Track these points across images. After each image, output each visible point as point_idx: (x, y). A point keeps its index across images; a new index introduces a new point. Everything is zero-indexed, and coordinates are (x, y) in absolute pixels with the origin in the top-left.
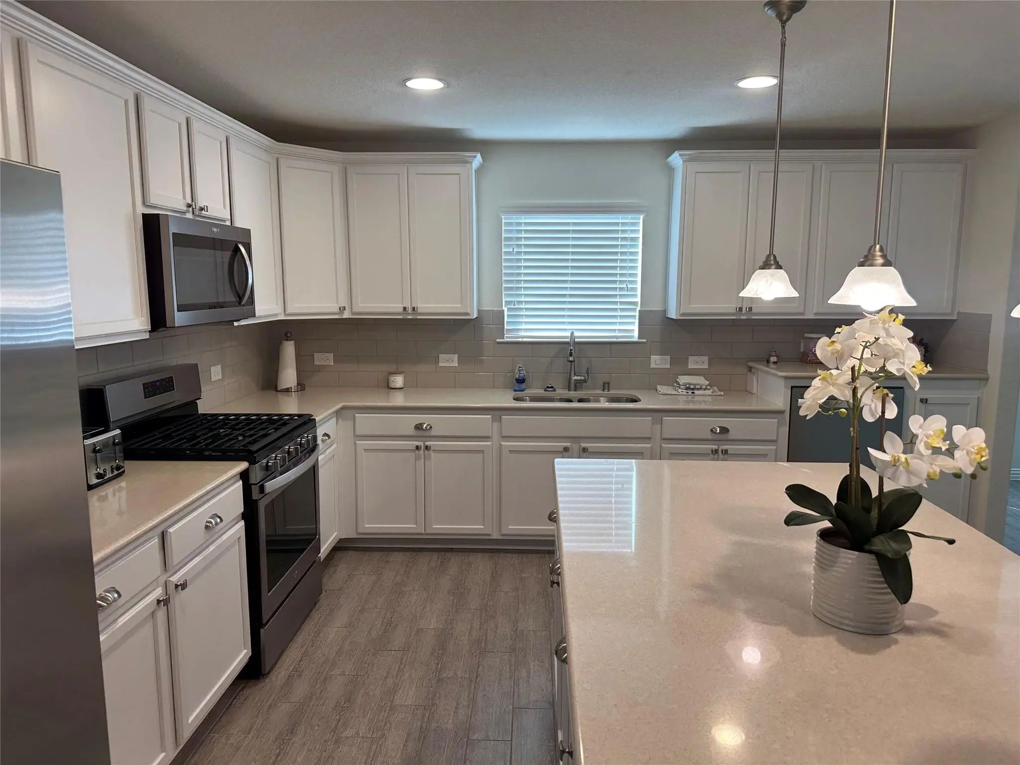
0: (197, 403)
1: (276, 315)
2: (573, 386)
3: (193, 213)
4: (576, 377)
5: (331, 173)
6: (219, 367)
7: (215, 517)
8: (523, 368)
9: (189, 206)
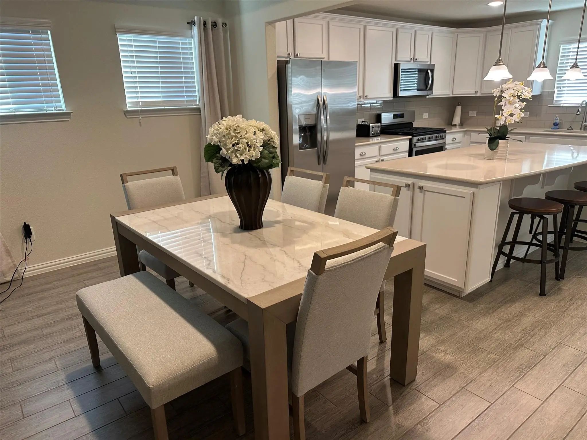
0: (413, 124)
1: (449, 95)
2: (583, 128)
3: (414, 61)
4: (585, 124)
5: (480, 37)
6: (427, 114)
7: (397, 147)
8: (558, 118)
9: (411, 59)
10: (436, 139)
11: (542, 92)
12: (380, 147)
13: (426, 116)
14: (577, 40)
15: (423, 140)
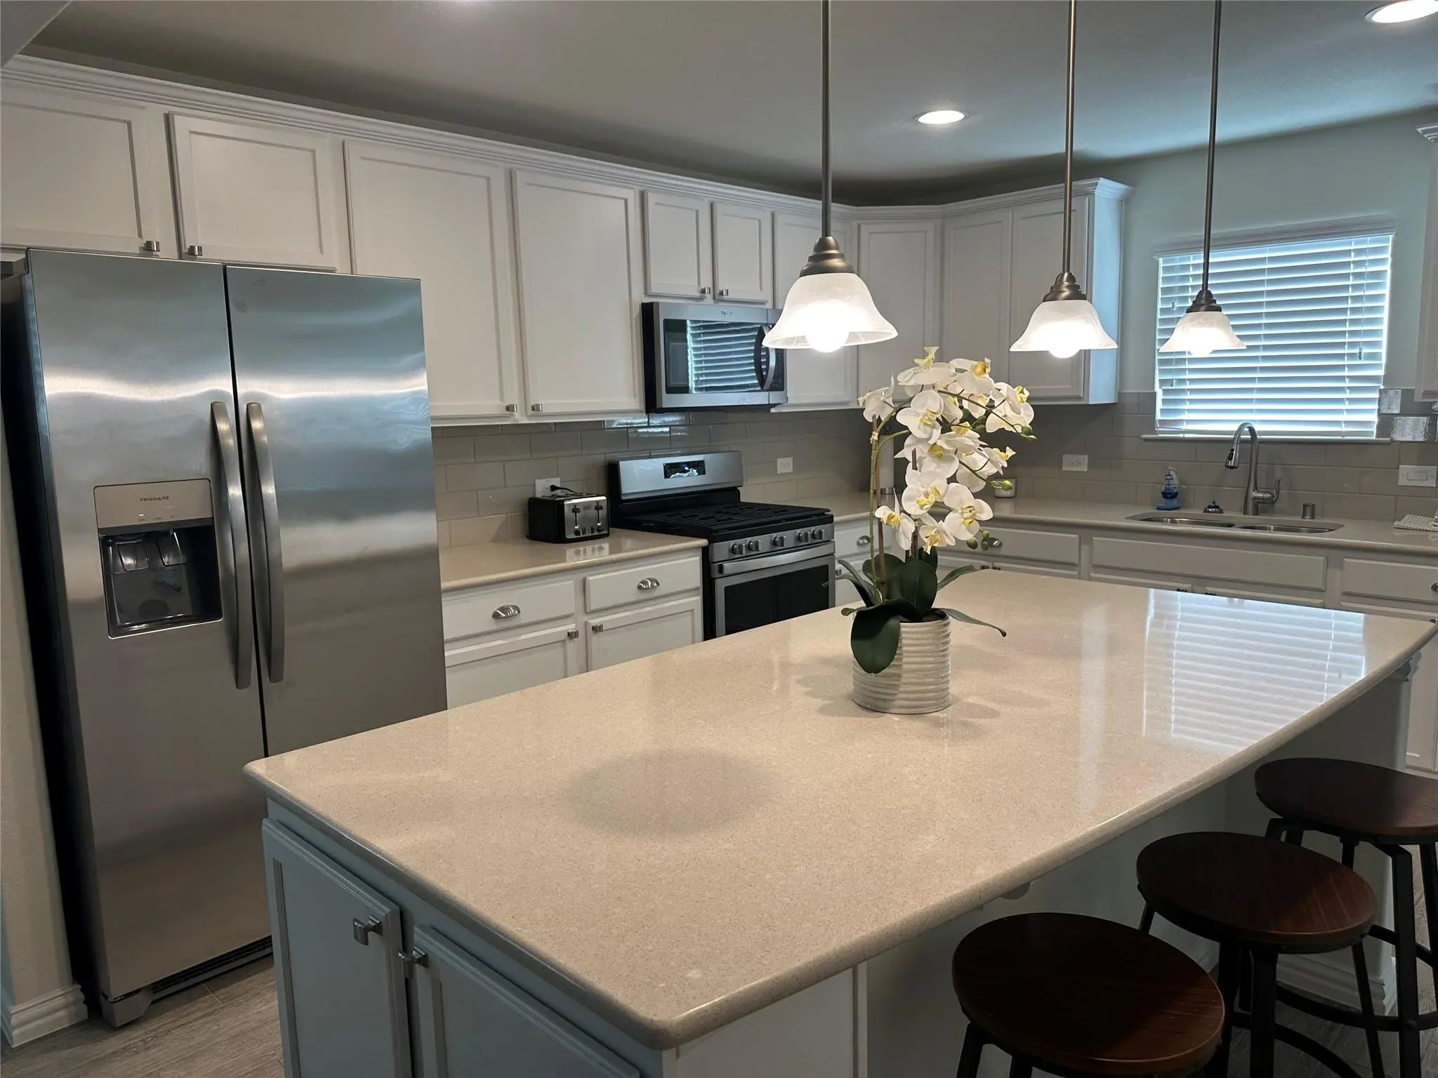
0: (739, 491)
1: (846, 403)
2: (1251, 507)
3: (714, 298)
4: (1255, 494)
5: (925, 232)
6: (790, 460)
7: (650, 580)
8: (1174, 476)
9: (703, 291)
10: (800, 544)
11: (1120, 395)
12: (584, 581)
13: (785, 465)
14: (1200, 242)
15: (753, 552)
